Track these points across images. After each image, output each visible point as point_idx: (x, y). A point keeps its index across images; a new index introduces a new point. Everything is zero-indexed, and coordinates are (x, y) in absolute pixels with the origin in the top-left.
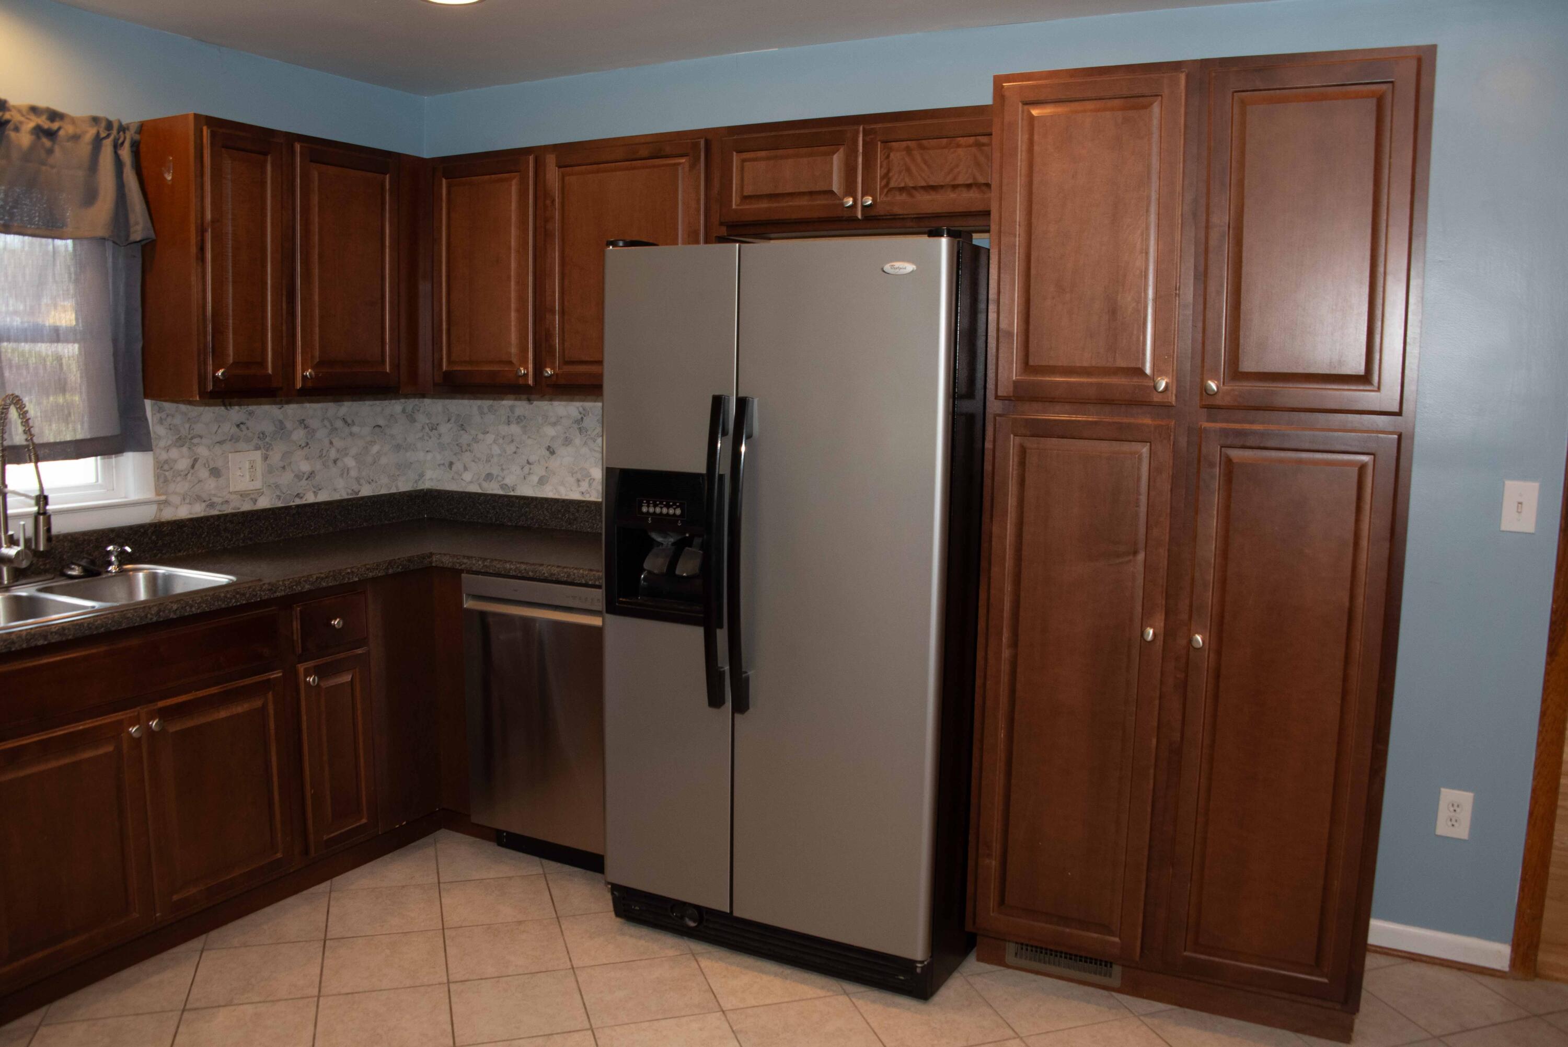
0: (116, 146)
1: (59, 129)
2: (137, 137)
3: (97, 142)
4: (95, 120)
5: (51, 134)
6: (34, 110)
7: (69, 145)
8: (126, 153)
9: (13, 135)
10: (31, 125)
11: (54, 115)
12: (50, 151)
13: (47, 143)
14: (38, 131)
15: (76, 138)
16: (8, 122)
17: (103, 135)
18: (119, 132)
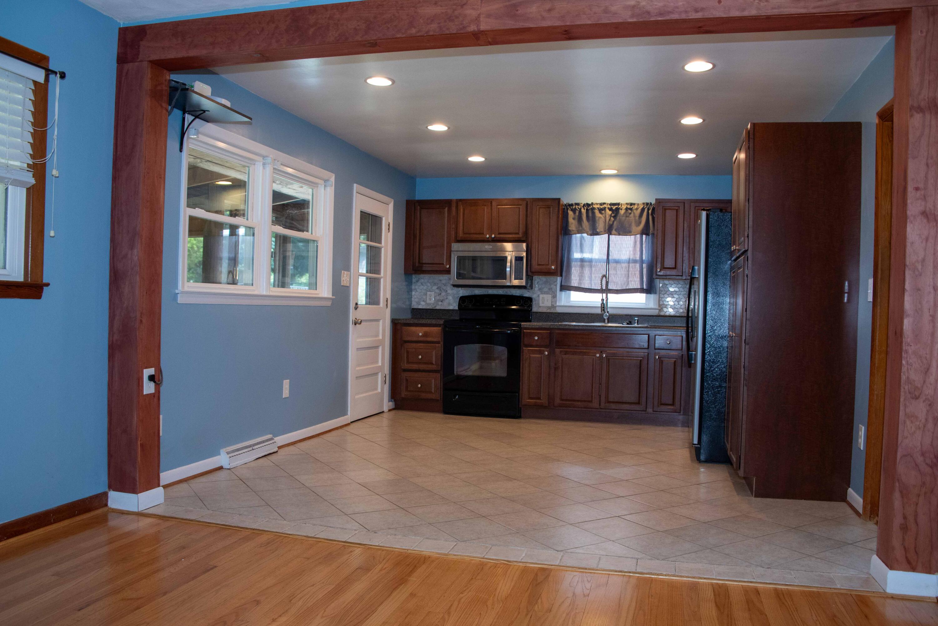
0: (648, 210)
1: (633, 207)
2: (654, 206)
3: (643, 210)
4: (644, 204)
5: (631, 209)
6: (627, 204)
7: (635, 211)
8: (650, 211)
9: (620, 211)
10: (625, 207)
11: (631, 204)
12: (630, 214)
13: (630, 211)
14: (627, 209)
15: (637, 209)
16: (619, 208)
17: (645, 207)
18: (650, 206)
